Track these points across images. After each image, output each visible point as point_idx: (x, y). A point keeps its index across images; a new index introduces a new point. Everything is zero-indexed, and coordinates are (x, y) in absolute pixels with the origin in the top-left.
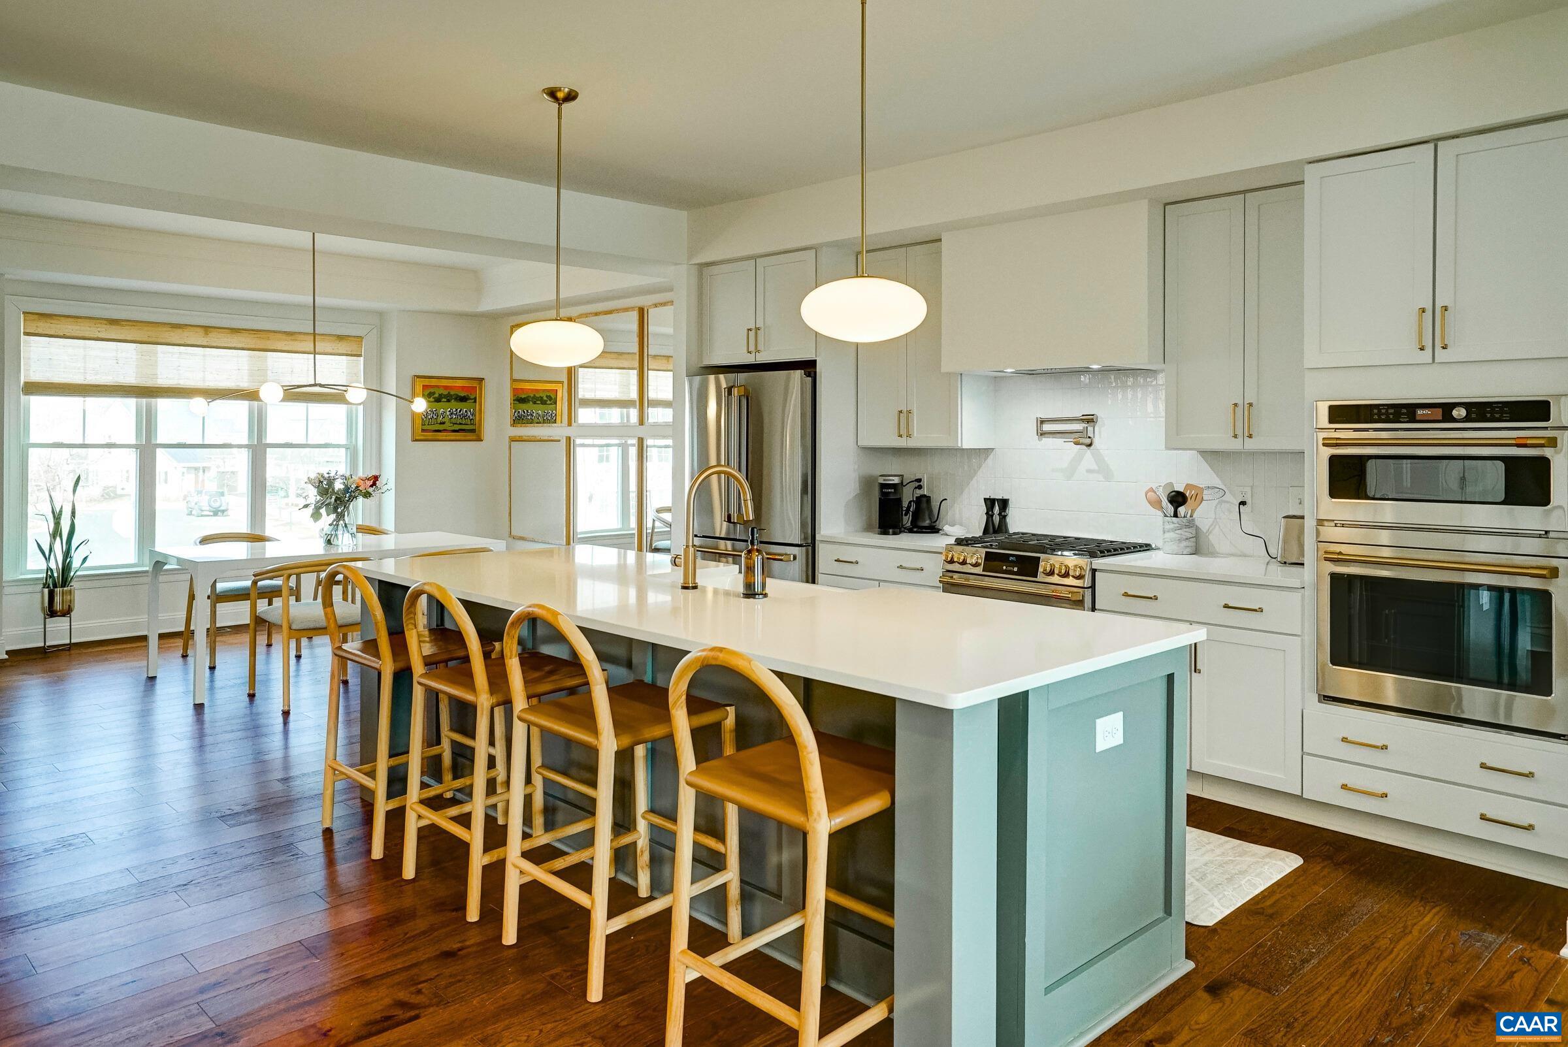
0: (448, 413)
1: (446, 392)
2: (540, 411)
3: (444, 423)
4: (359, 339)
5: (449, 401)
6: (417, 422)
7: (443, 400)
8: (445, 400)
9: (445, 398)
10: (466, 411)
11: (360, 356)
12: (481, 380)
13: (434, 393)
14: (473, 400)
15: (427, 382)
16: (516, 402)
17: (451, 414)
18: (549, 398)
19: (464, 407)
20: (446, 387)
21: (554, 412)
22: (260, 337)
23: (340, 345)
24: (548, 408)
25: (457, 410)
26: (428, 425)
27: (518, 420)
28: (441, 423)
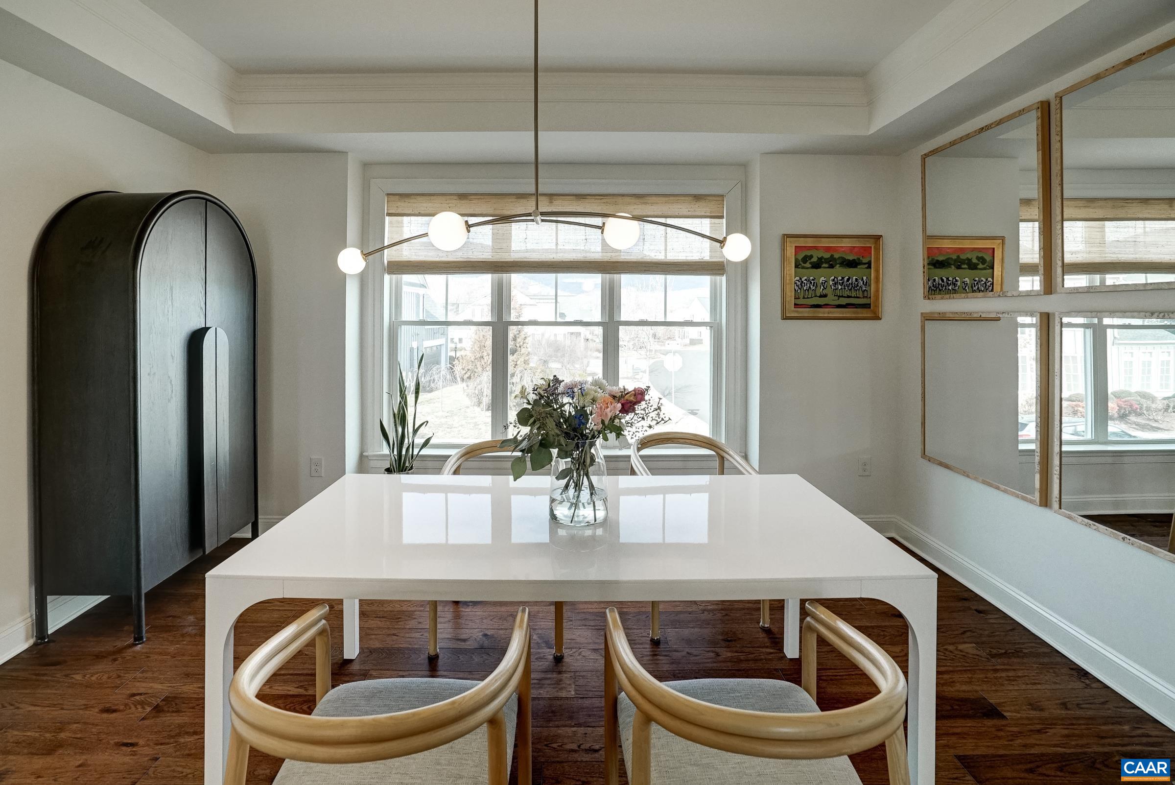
0: (831, 283)
1: (827, 255)
2: (967, 279)
3: (825, 296)
4: (721, 197)
5: (831, 266)
6: (788, 294)
7: (824, 265)
8: (827, 265)
9: (826, 263)
10: (856, 280)
11: (722, 217)
12: (877, 238)
13: (811, 257)
14: (866, 266)
15: (802, 242)
16: (930, 267)
17: (835, 283)
18: (982, 260)
19: (854, 274)
20: (828, 249)
21: (990, 279)
22: (607, 202)
23: (696, 206)
24: (981, 275)
25: (843, 278)
26: (804, 298)
27: (935, 290)
28: (821, 296)
